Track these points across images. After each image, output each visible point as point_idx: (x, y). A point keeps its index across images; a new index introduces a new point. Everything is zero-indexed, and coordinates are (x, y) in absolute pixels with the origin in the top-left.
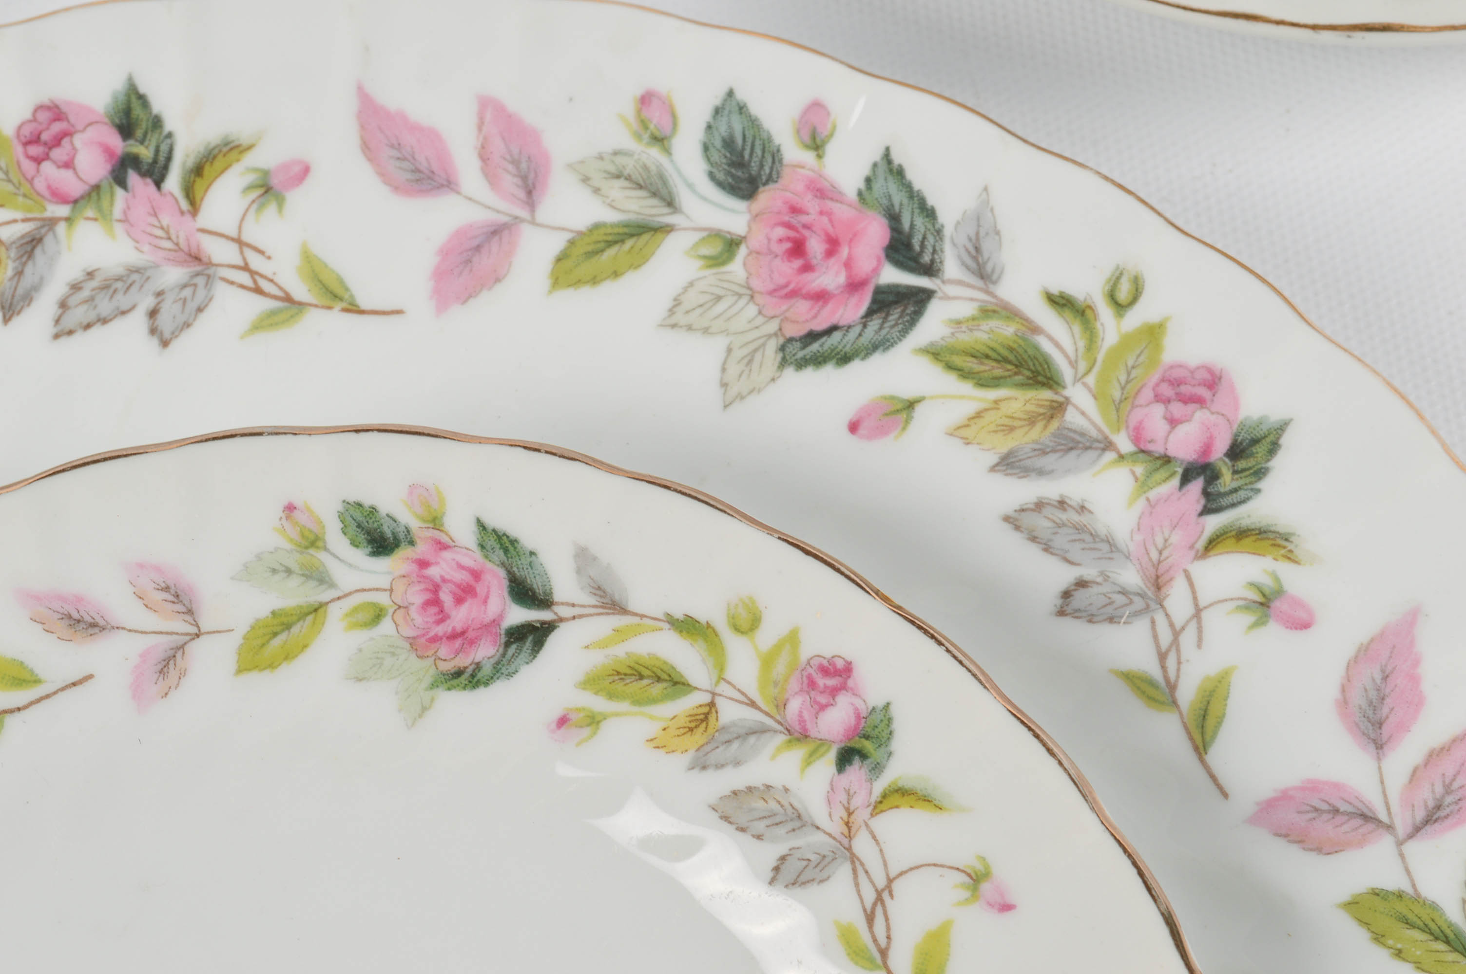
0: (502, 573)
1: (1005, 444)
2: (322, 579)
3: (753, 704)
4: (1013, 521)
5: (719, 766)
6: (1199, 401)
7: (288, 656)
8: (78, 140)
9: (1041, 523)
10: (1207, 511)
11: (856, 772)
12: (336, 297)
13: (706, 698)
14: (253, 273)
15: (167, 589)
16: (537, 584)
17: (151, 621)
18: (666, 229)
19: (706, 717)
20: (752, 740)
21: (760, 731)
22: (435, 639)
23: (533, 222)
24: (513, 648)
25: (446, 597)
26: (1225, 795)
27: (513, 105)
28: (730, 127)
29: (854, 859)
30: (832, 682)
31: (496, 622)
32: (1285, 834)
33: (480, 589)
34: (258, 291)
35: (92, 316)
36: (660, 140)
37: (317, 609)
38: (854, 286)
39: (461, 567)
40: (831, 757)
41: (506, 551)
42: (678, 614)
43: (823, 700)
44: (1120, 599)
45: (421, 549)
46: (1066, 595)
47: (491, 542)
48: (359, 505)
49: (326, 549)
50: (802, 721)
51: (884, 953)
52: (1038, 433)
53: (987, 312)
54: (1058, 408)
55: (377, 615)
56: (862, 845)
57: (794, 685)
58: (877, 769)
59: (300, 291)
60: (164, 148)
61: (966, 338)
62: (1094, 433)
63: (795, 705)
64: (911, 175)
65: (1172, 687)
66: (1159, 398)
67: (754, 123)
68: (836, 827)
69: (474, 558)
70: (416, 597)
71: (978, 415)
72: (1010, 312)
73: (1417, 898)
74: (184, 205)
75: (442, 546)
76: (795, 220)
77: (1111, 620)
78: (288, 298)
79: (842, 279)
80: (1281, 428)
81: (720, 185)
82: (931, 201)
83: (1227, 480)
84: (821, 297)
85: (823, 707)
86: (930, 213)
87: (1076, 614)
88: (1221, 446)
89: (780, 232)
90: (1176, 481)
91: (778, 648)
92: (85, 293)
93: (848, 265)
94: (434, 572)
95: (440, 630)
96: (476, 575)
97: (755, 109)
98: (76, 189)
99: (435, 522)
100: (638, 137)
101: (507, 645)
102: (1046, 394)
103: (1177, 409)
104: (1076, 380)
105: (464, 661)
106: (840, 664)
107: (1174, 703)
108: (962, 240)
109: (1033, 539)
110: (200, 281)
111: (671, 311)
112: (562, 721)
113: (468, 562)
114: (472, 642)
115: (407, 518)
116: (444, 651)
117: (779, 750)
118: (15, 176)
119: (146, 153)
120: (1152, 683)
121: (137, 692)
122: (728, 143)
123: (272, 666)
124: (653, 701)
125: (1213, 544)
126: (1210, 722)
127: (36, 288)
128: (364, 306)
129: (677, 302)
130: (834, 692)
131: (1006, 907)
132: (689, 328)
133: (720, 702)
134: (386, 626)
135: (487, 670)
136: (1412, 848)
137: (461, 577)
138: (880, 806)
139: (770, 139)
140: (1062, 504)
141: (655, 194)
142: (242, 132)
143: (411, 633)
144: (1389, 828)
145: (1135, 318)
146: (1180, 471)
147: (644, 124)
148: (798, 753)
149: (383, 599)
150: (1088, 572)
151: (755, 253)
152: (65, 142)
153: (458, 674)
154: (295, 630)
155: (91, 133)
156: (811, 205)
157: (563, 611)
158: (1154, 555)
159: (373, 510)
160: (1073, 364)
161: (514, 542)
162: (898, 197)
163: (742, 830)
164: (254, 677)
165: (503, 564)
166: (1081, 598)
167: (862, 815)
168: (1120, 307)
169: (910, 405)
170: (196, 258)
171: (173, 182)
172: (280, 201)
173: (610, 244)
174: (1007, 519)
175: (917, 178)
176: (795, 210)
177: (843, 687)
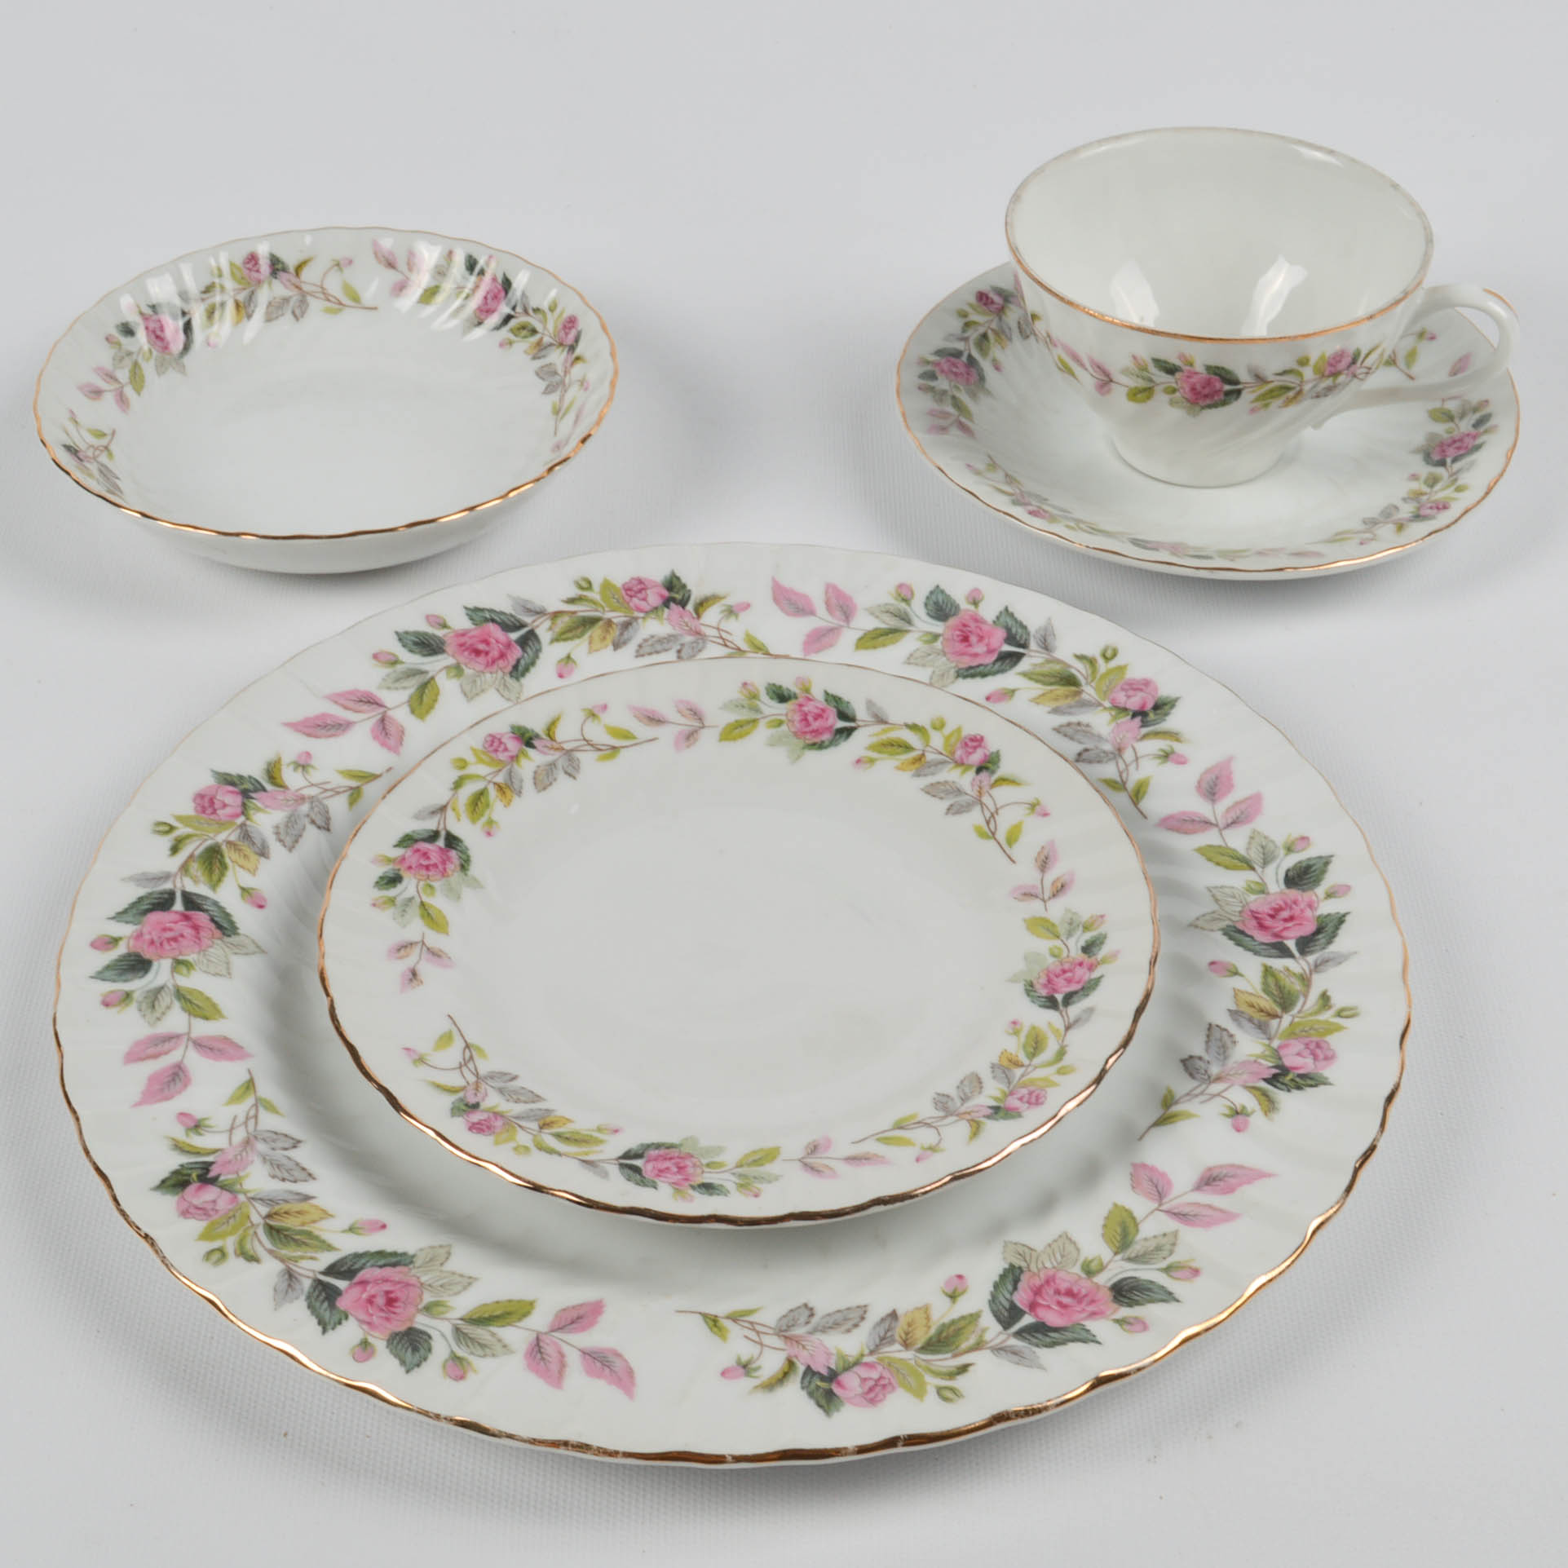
0: (835, 710)
1: (1055, 704)
2: (757, 710)
3: (941, 754)
4: (1057, 730)
5: (925, 775)
6: (1141, 690)
7: (741, 736)
8: (649, 592)
9: (1069, 731)
10: (1142, 726)
11: (984, 775)
12: (760, 649)
13: (920, 752)
14: (723, 639)
15: (691, 710)
16: (849, 712)
17: (683, 720)
18: (907, 631)
19: (920, 759)
20: (940, 766)
21: (943, 763)
22: (805, 733)
23: (849, 627)
24: (838, 736)
25: (810, 718)
26: (1146, 817)
27: (841, 587)
28: (937, 598)
29: (982, 804)
30: (975, 744)
31: (831, 727)
32: (1171, 829)
33: (825, 716)
34: (726, 645)
35: (653, 650)
36: (906, 600)
37: (755, 721)
38: (990, 651)
39: (817, 708)
40: (974, 769)
41: (836, 702)
42: (910, 722)
43: (970, 750)
44: (1102, 755)
45: (801, 700)
46: (1080, 754)
47: (830, 698)
48: (774, 685)
49: (759, 700)
50: (962, 759)
51: (993, 834)
52: (1069, 701)
53: (1048, 661)
54: (1079, 693)
55: (780, 723)
56: (986, 799)
57: (958, 745)
58: (993, 772)
59: (744, 647)
60: (687, 595)
61: (1038, 670)
62: (1094, 701)
63: (959, 753)
64: (1016, 615)
65: (1124, 783)
66: (1123, 689)
67: (948, 597)
68: (975, 793)
69: (823, 705)
70: (797, 717)
71: (1043, 695)
72: (1059, 661)
73: (1227, 848)
74: (695, 615)
75: (809, 699)
76: (965, 629)
77: (1099, 762)
78: (739, 649)
79: (985, 649)
80: (1176, 700)
81: (932, 617)
82: (1025, 623)
83: (1152, 716)
84: (976, 655)
85: (970, 753)
86: (1024, 628)
87: (1084, 761)
88: (1150, 705)
89: (958, 633)
90: (1129, 717)
91: (951, 734)
92: (650, 643)
93: (988, 645)
94: (806, 709)
95: (807, 729)
96: (823, 710)
97: (948, 591)
98: (648, 608)
99: (807, 691)
100: (896, 599)
101: (836, 734)
102: (1073, 688)
103: (1131, 693)
104: (1087, 683)
105: (817, 740)
106: (978, 737)
107: (1125, 789)
108: (1038, 636)
109: (1065, 735)
110: (700, 641)
111: (909, 658)
112: (858, 761)
113: (821, 706)
114: (821, 734)
115: (794, 689)
116: (808, 736)
117: (951, 769)
118: (621, 600)
119: (678, 597)
120: (1116, 782)
121: (677, 745)
122: (936, 603)
123: (734, 739)
124: (898, 754)
125: (1145, 737)
126: (1140, 795)
127: (629, 640)
128: (772, 652)
129: (911, 655)
130: (975, 748)
131: (1045, 815)
132: (917, 664)
133: (926, 754)
134: (784, 728)
135: (827, 743)
136: (1226, 833)
137: (816, 711)
138: (993, 786)
139: (955, 602)
140: (1079, 724)
141: (903, 619)
142: (720, 591)
143: (793, 730)
144: (1217, 825)
145: (1113, 664)
146: (1131, 713)
147: (900, 595)
148: (959, 770)
149: (783, 718)
150: (1088, 746)
151: (946, 640)
152: (643, 592)
153: (814, 744)
154: (745, 728)
155: (655, 590)
156: (973, 625)
157: (860, 723)
158: (1118, 740)
159: (780, 687)
160: (1086, 679)
161: (840, 699)
162: (1010, 622)
163: (934, 796)
164: (726, 743)
165: (835, 707)
166: (1085, 755)
167: (986, 788)
168: (1107, 659)
169: (1013, 691)
170: (698, 633)
171: (690, 607)
172: (737, 616)
173: (882, 635)
174: (1055, 729)
175: (1019, 616)
176: (965, 625)
177: (980, 746)
